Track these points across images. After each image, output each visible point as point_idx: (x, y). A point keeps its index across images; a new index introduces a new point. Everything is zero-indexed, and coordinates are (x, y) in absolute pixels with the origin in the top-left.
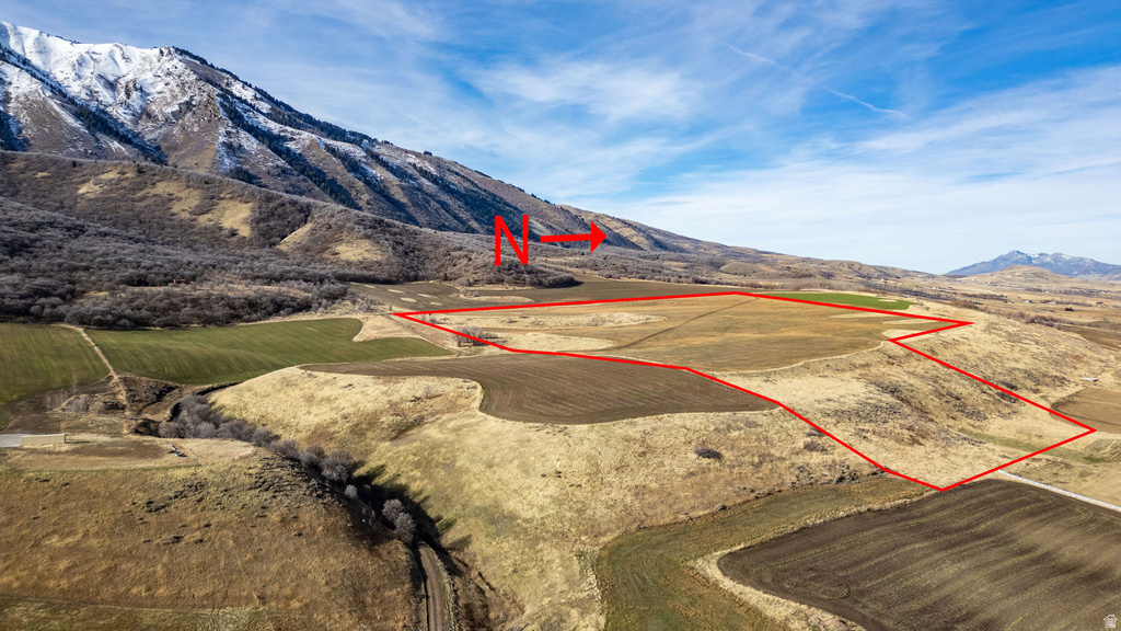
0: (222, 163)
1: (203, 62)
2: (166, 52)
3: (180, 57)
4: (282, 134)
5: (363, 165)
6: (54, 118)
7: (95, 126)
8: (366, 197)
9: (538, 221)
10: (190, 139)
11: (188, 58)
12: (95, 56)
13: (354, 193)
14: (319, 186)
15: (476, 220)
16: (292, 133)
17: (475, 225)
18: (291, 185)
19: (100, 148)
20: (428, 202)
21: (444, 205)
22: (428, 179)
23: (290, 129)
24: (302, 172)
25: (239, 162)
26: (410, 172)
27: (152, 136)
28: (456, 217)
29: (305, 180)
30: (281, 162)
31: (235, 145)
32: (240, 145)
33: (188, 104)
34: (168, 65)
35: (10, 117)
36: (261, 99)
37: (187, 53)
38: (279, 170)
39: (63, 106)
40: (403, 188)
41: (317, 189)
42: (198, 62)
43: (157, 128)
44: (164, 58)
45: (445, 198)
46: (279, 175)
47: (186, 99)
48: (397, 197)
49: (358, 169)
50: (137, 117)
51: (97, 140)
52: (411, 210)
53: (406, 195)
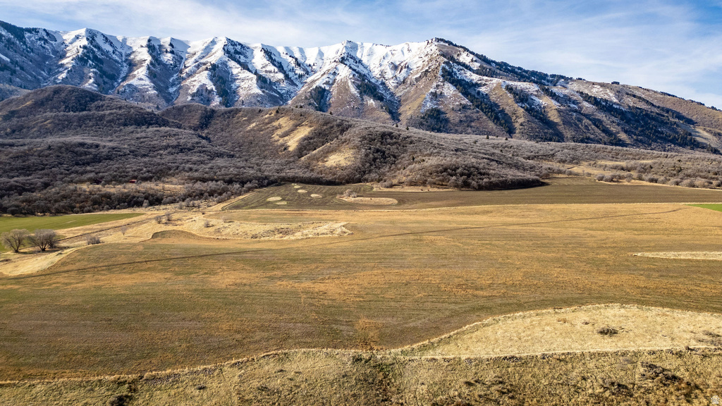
0: (424, 106)
1: (450, 43)
2: (430, 41)
3: (436, 43)
4: (479, 82)
5: (534, 98)
6: (347, 90)
7: (365, 92)
8: (521, 120)
9: (705, 129)
10: (416, 93)
11: (442, 43)
12: (393, 52)
13: (514, 118)
14: (487, 115)
15: (626, 132)
16: (486, 81)
17: (623, 136)
18: (465, 116)
19: (362, 104)
20: (580, 120)
21: (597, 123)
22: (590, 102)
23: (485, 78)
24: (477, 106)
25: (437, 104)
26: (575, 98)
27: (400, 94)
28: (606, 131)
29: (478, 112)
30: (465, 101)
31: (439, 93)
32: (441, 93)
33: (427, 71)
34: (428, 50)
35: (330, 92)
36: (476, 61)
37: (442, 40)
38: (461, 107)
39: (354, 82)
40: (559, 111)
41: (485, 117)
42: (447, 45)
43: (404, 89)
44: (429, 45)
45: (601, 116)
46: (460, 110)
47: (427, 68)
48: (552, 119)
49: (527, 100)
50: (399, 84)
51: (363, 99)
52: (561, 128)
53: (560, 116)
